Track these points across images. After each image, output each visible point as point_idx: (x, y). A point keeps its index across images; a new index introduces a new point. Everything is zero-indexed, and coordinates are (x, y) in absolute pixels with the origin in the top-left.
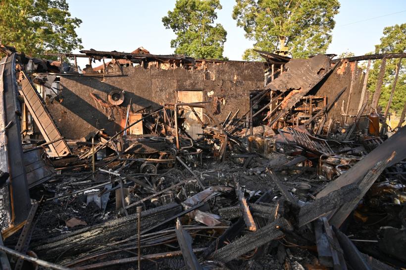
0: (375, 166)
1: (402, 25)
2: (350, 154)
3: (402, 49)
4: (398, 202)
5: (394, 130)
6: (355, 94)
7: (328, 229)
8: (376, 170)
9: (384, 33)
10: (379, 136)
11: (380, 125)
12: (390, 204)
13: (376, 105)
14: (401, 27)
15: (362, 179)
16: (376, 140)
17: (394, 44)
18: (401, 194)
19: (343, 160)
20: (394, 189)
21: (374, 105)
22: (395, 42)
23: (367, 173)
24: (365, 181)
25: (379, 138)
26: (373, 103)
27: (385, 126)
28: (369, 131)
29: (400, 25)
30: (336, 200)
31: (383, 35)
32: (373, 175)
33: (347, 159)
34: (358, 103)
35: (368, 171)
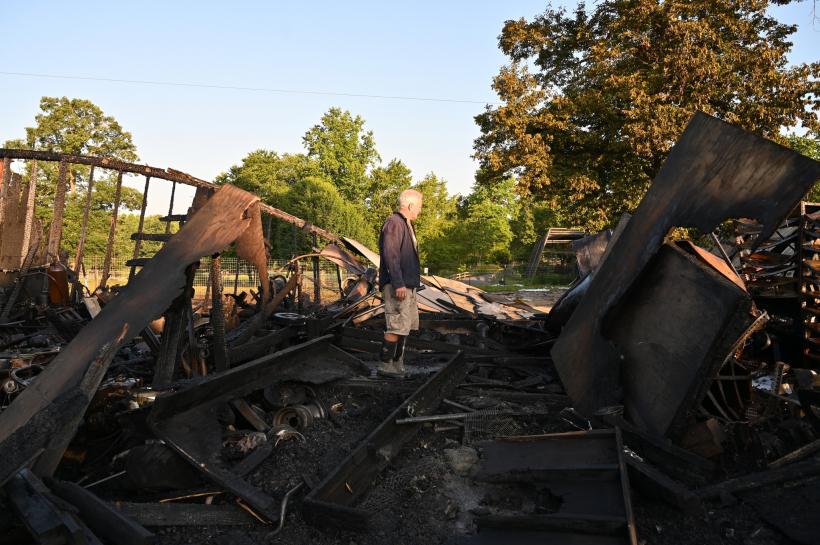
0: (99, 354)
1: (74, 101)
2: (26, 347)
3: (78, 144)
4: (136, 405)
5: (94, 294)
6: (10, 224)
7: (39, 486)
8: (102, 359)
9: (41, 107)
10: (70, 306)
11: (70, 285)
12: (124, 412)
13: (56, 249)
14: (73, 105)
15: (81, 380)
16: (67, 315)
17: (63, 132)
18: (138, 393)
19: (16, 361)
20: (124, 388)
21: (53, 249)
22: (65, 130)
23: (88, 367)
24: (86, 381)
25: (71, 309)
26: (50, 246)
27: (79, 287)
28: (49, 298)
29: (70, 100)
30: (48, 425)
31: (41, 111)
32: (98, 368)
33: (25, 356)
34: (20, 244)
35: (90, 363)
